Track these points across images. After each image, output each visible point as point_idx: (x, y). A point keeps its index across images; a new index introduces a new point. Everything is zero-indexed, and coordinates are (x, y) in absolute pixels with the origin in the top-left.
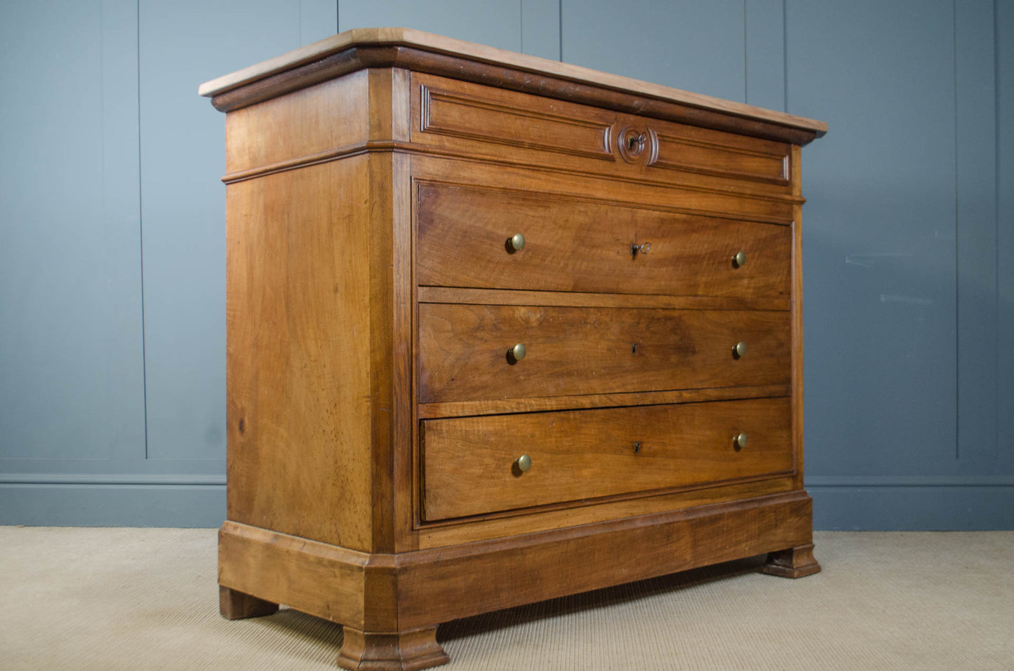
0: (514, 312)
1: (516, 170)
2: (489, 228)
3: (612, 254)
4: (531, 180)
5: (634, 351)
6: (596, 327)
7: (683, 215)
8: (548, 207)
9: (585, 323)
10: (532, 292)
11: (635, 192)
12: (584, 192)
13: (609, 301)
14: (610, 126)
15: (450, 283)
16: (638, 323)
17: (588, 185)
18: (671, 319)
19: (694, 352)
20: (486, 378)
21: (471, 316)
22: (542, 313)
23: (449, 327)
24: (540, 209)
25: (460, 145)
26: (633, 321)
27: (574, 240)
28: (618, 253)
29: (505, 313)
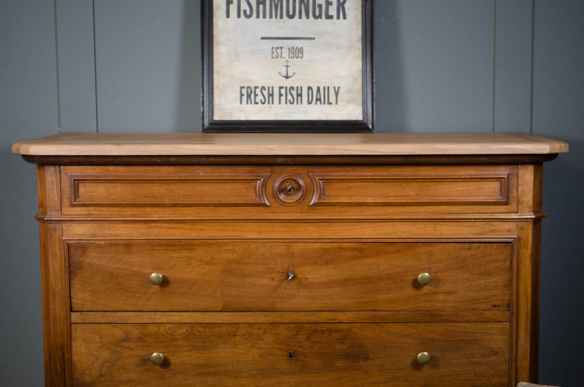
0: (159, 328)
1: (160, 225)
2: (135, 269)
3: (264, 281)
4: (175, 230)
5: (291, 356)
6: (246, 339)
7: (352, 244)
8: (193, 249)
9: (234, 335)
10: (177, 313)
11: (292, 229)
12: (233, 234)
13: (261, 318)
14: (260, 179)
15: (101, 308)
16: (297, 335)
17: (236, 228)
18: (337, 331)
19: (367, 359)
20: (133, 375)
21: (118, 333)
22: (188, 328)
23: (98, 340)
24: (185, 251)
25: (106, 212)
26: (289, 333)
27: (222, 272)
28: (272, 279)
29: (152, 329)
